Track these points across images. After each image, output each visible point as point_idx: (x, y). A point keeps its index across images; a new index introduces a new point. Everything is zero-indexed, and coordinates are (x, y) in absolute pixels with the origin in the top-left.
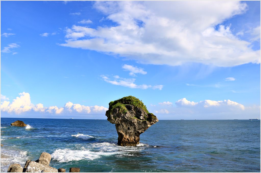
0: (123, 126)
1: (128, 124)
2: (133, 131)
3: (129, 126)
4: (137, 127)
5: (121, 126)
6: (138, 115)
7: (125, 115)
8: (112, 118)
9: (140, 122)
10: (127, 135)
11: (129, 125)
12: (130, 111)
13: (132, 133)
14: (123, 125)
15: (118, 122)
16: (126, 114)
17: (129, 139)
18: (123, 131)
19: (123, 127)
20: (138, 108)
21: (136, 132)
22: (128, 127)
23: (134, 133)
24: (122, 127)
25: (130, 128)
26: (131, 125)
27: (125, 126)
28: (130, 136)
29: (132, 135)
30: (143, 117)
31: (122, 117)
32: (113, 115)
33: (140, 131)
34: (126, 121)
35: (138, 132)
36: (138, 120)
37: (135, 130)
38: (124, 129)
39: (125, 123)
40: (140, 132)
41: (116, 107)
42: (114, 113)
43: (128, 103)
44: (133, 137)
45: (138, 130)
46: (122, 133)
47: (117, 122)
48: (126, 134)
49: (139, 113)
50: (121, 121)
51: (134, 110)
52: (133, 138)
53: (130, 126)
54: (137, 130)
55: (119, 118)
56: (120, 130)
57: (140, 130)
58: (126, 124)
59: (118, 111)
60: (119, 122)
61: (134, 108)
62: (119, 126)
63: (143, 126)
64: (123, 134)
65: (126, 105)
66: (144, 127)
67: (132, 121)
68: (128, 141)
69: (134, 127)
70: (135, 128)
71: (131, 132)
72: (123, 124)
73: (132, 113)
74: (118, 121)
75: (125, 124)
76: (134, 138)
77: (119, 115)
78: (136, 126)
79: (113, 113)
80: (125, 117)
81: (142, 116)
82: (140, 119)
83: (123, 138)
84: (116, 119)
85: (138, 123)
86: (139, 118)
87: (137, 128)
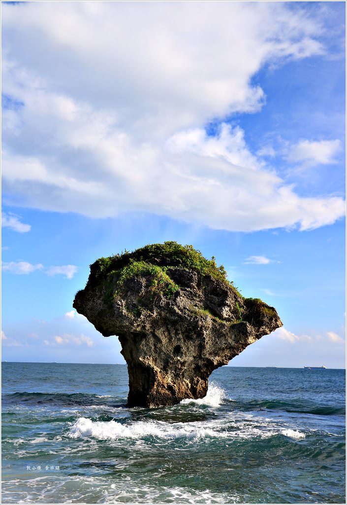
0: (158, 340)
1: (176, 334)
2: (191, 359)
3: (179, 339)
4: (210, 343)
5: (152, 340)
6: (211, 302)
7: (175, 300)
8: (124, 311)
9: (223, 326)
10: (167, 373)
11: (181, 336)
12: (186, 290)
13: (186, 365)
14: (160, 336)
15: (144, 327)
16: (178, 299)
17: (176, 388)
18: (155, 360)
19: (159, 345)
20: (214, 280)
21: (201, 363)
22: (175, 344)
23: (193, 366)
24: (155, 345)
25: (184, 349)
26: (188, 338)
27: (164, 340)
28: (176, 376)
29: (183, 375)
30: (230, 310)
31: (159, 307)
32: (124, 302)
33: (216, 360)
34: (174, 323)
35: (210, 362)
36: (214, 320)
37: (199, 357)
38: (158, 351)
39: (169, 331)
40: (215, 363)
41: (137, 275)
42: (129, 294)
43: (176, 263)
44: (188, 382)
45: (210, 354)
46: (152, 364)
47: (138, 326)
48: (165, 369)
49: (216, 299)
50: (155, 324)
51: (199, 285)
52: (187, 385)
53: (185, 341)
54: (207, 356)
55: (152, 311)
56: (146, 354)
57: (216, 354)
58: (169, 334)
59: (147, 286)
60: (148, 326)
61: (199, 281)
62: (143, 342)
63: (230, 341)
64: (156, 368)
65: (169, 270)
66: (233, 343)
67: (200, 323)
68: (171, 395)
69: (197, 343)
70: (201, 347)
71: (183, 364)
72: (159, 333)
73: (191, 296)
74: (143, 322)
75: (166, 333)
76: (190, 385)
77: (149, 302)
78: (207, 339)
79: (126, 296)
80: (176, 308)
81: (229, 306)
82: (221, 317)
83: (156, 383)
84: (138, 314)
85: (214, 330)
86: (216, 313)
87: (207, 346)
